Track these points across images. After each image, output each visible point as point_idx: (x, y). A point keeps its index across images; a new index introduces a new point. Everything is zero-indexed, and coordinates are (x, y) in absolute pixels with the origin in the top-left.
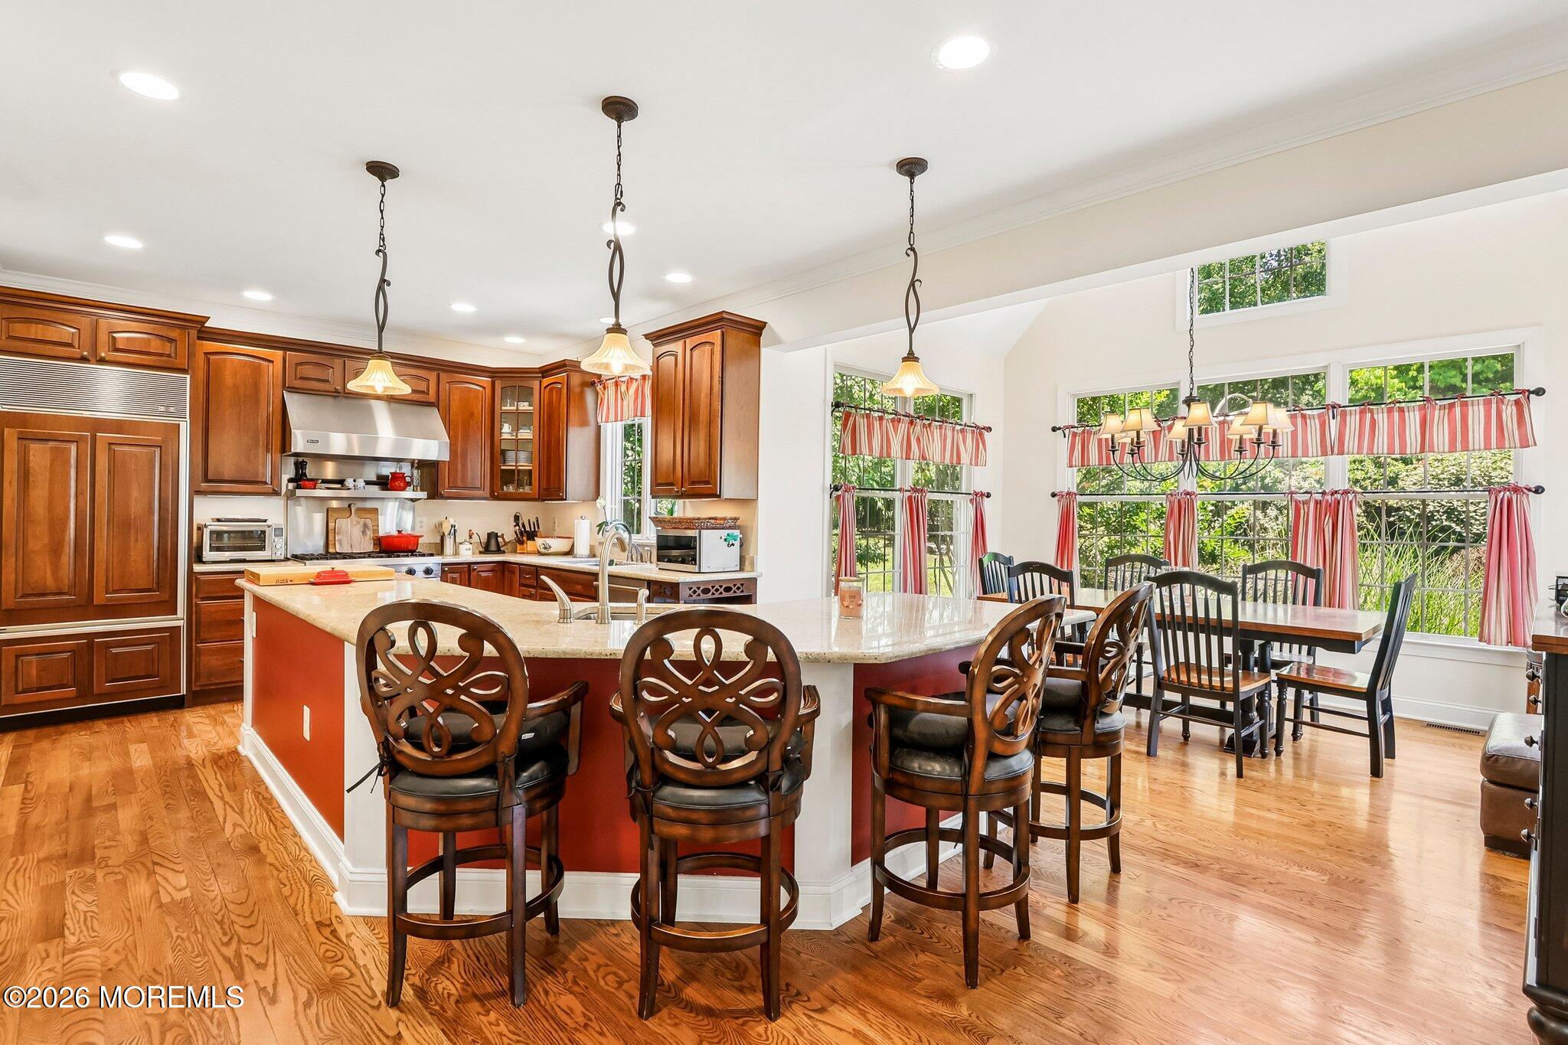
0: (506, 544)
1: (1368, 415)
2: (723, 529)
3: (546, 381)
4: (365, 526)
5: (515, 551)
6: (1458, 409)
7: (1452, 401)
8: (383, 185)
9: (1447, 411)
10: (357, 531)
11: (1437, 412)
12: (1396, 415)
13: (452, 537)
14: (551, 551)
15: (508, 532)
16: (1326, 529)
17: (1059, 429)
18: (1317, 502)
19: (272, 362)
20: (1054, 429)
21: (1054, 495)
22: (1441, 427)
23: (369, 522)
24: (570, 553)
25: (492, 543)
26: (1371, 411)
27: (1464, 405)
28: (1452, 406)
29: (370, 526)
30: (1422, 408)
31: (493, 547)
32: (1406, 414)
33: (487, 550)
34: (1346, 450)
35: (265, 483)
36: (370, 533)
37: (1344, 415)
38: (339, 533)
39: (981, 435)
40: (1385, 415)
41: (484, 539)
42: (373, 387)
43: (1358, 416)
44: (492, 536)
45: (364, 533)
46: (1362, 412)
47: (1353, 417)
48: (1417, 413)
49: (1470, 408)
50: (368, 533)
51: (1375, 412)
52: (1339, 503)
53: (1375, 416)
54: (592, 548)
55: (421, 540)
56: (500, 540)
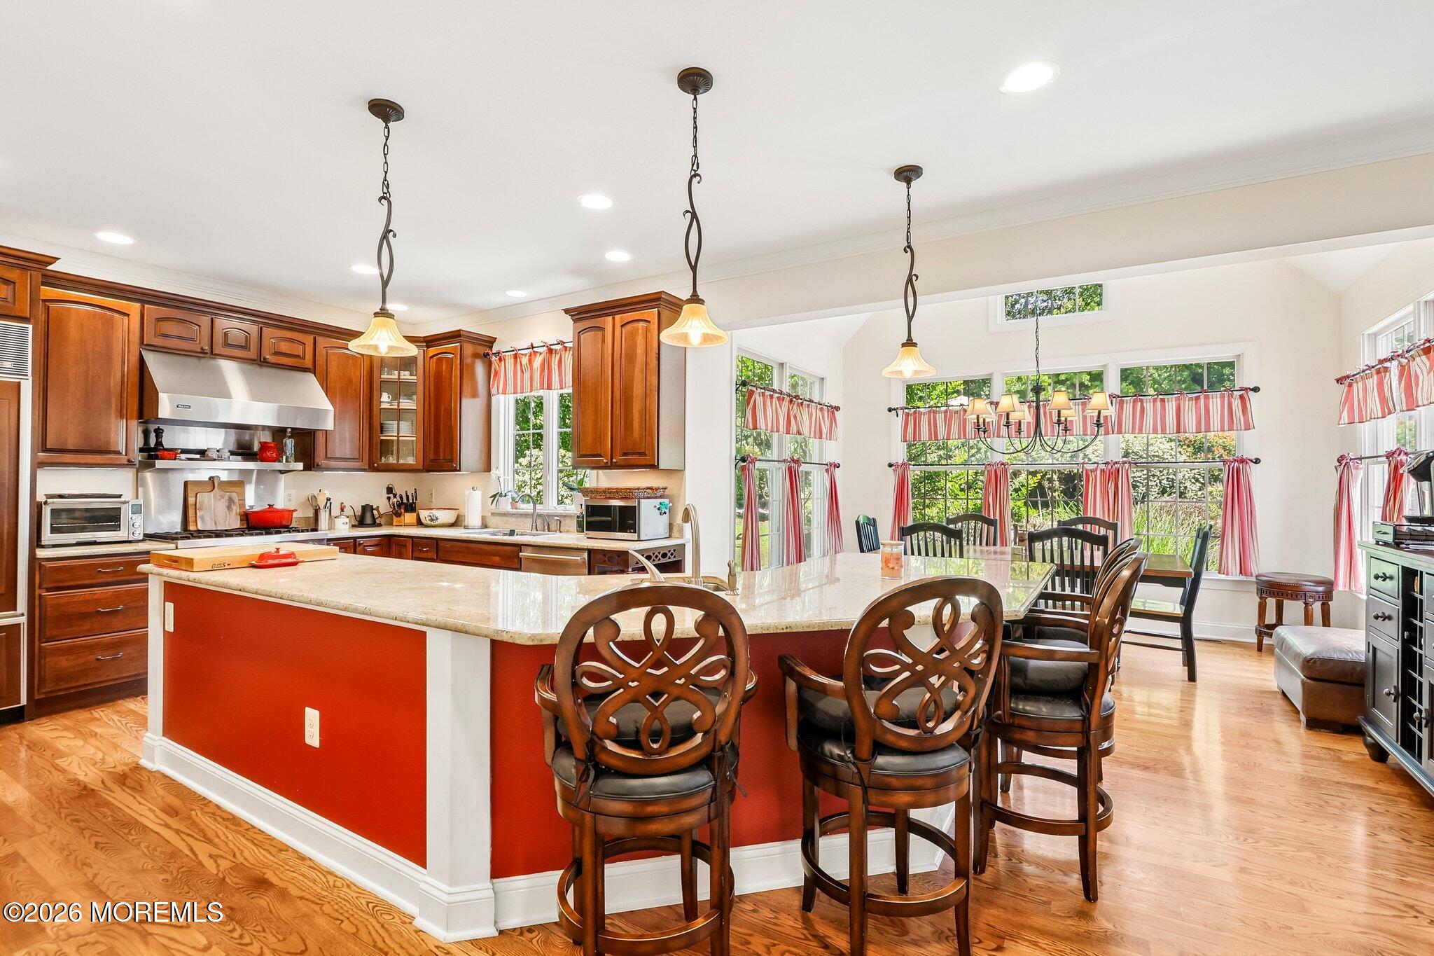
0: (380, 516)
1: (1139, 404)
2: (656, 498)
3: (432, 351)
4: (231, 500)
5: (390, 524)
6: (1202, 401)
7: (1198, 394)
8: (387, 127)
9: (1194, 402)
10: (221, 506)
11: (1187, 402)
12: (1159, 404)
13: (328, 511)
14: (439, 522)
15: (382, 504)
16: (1110, 491)
17: (894, 409)
18: (1103, 471)
19: (128, 315)
20: (890, 410)
21: (890, 465)
22: (1190, 414)
23: (234, 496)
24: (455, 524)
25: (365, 517)
26: (1142, 401)
27: (1207, 398)
28: (1197, 398)
29: (236, 500)
30: (1178, 399)
31: (368, 520)
32: (1167, 403)
33: (361, 522)
34: (1123, 431)
35: (119, 453)
36: (236, 509)
37: (1121, 403)
38: (201, 509)
39: (833, 413)
40: (1152, 404)
41: (359, 511)
42: (376, 348)
43: (1132, 404)
44: (366, 509)
45: (229, 508)
46: (1135, 402)
47: (1128, 405)
48: (1174, 403)
49: (1211, 400)
50: (234, 508)
51: (1145, 401)
52: (1118, 471)
53: (1145, 404)
54: (483, 518)
55: (295, 515)
56: (375, 512)
